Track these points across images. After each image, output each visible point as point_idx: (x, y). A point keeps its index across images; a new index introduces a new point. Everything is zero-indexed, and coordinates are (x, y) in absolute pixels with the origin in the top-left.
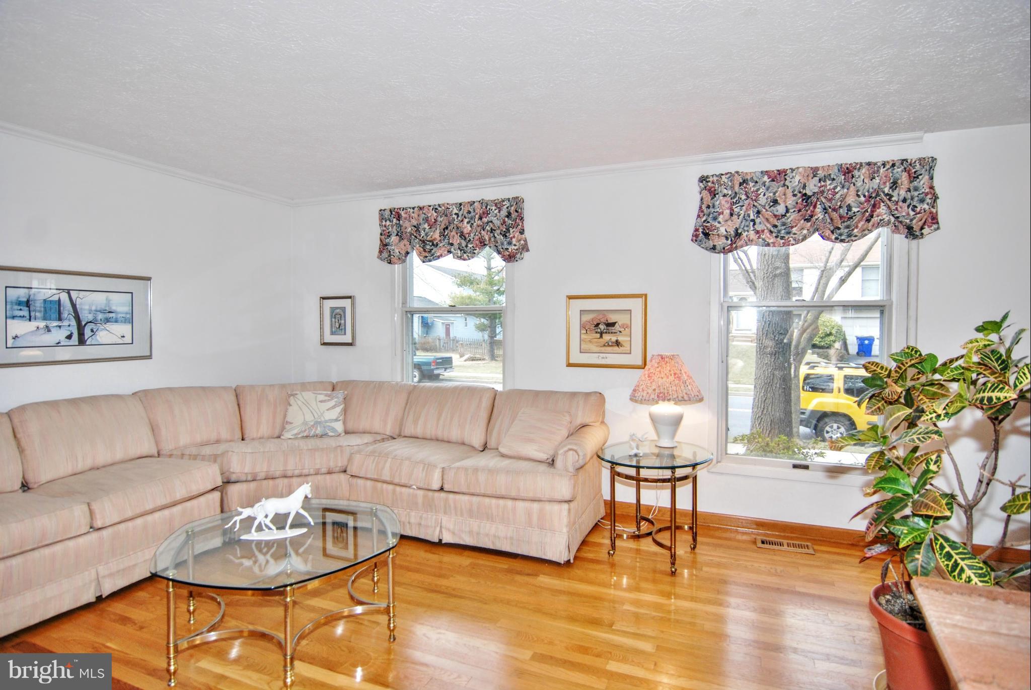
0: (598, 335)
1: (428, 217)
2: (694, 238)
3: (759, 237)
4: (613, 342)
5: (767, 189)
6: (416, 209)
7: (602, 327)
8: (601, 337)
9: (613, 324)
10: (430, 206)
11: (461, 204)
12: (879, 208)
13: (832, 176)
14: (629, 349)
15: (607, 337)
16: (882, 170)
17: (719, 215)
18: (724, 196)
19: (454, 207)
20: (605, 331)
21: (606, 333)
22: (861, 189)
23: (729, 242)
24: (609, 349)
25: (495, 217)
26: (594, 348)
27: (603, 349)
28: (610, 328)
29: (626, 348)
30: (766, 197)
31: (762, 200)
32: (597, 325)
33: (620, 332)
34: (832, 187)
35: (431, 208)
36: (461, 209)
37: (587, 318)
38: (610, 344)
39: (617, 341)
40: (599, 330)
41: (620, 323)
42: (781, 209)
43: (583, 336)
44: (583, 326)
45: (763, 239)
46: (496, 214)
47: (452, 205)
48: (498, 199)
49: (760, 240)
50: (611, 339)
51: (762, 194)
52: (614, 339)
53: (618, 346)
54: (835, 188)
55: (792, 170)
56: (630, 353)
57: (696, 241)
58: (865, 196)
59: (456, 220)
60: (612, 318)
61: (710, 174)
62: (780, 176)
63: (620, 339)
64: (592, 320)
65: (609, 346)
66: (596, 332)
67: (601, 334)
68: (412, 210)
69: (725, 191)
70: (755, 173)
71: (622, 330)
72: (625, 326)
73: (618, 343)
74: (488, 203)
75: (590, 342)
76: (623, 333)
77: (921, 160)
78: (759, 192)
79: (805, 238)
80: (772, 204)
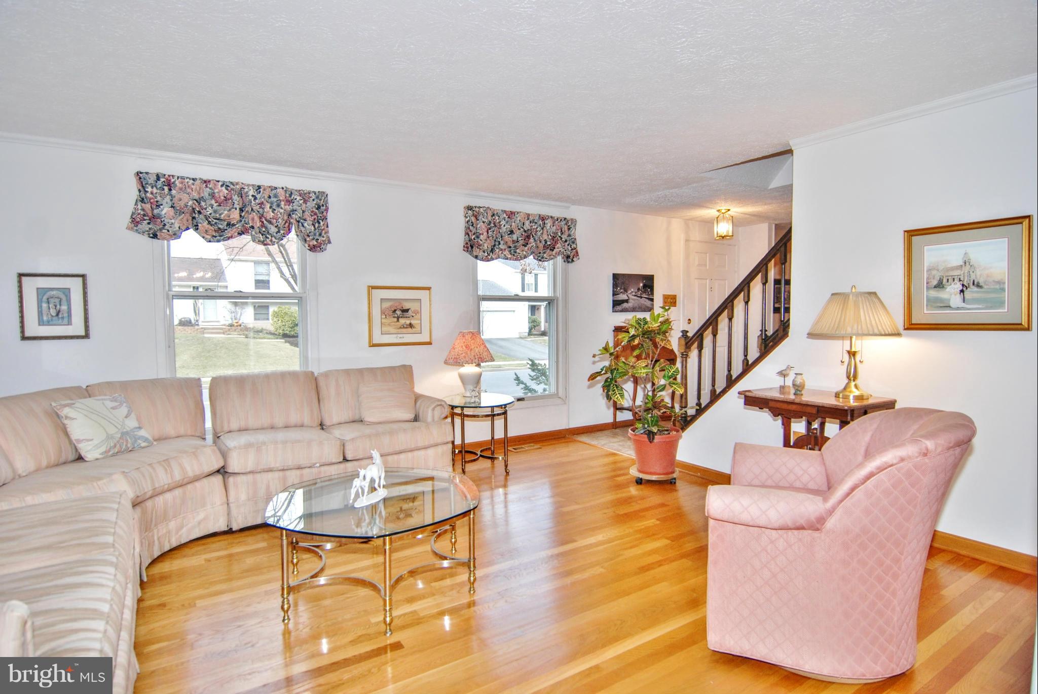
0: (396, 319)
1: (214, 193)
2: (466, 249)
3: (502, 253)
4: (407, 325)
5: (507, 222)
6: (198, 182)
7: (398, 312)
8: (398, 320)
9: (407, 311)
10: (218, 181)
11: (259, 187)
12: (558, 244)
13: (535, 221)
14: (419, 329)
15: (402, 321)
16: (556, 222)
17: (480, 235)
18: (483, 222)
19: (251, 188)
20: (401, 316)
21: (402, 317)
22: (549, 231)
23: (486, 254)
24: (404, 330)
25: (300, 206)
26: (392, 330)
27: (400, 330)
28: (405, 313)
29: (418, 329)
30: (505, 227)
31: (504, 229)
32: (395, 311)
33: (413, 316)
34: (535, 227)
35: (220, 183)
36: (260, 192)
37: (386, 305)
38: (405, 326)
39: (410, 324)
40: (396, 316)
41: (413, 309)
42: (515, 237)
43: (383, 321)
44: (383, 313)
45: (505, 255)
46: (301, 204)
47: (248, 185)
48: (303, 191)
49: (503, 255)
50: (405, 322)
51: (503, 225)
52: (408, 322)
53: (411, 328)
54: (537, 228)
55: (518, 213)
56: (421, 333)
57: (467, 251)
58: (551, 236)
59: (253, 202)
60: (406, 306)
61: (474, 205)
62: (511, 215)
63: (413, 322)
64: (391, 307)
65: (404, 327)
66: (394, 317)
67: (398, 318)
68: (192, 181)
69: (484, 220)
70: (499, 210)
71: (414, 315)
72: (416, 312)
73: (411, 326)
74: (293, 192)
75: (389, 325)
76: (415, 317)
77: (572, 220)
78: (501, 224)
79: (525, 257)
80: (509, 233)
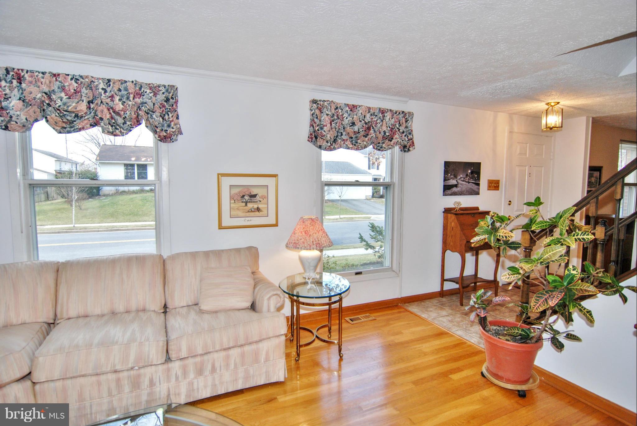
0: (244, 204)
1: (65, 86)
2: (310, 140)
3: (344, 143)
4: (255, 209)
5: (349, 115)
6: (47, 74)
7: (247, 198)
8: (246, 205)
9: (255, 196)
10: (68, 75)
11: (109, 81)
12: (396, 135)
13: (376, 114)
14: (266, 213)
15: (250, 205)
16: (395, 115)
17: (324, 126)
18: (327, 115)
19: (101, 81)
20: (249, 201)
21: (250, 202)
22: (388, 123)
23: (329, 144)
24: (252, 214)
25: (149, 99)
26: (240, 213)
27: (248, 214)
28: (252, 199)
29: (265, 212)
30: (348, 119)
31: (346, 122)
32: (243, 196)
33: (260, 201)
34: (376, 119)
35: (70, 76)
36: (110, 85)
37: (235, 191)
38: (253, 210)
39: (258, 208)
40: (244, 200)
41: (260, 195)
42: (356, 128)
43: (232, 205)
44: (231, 198)
45: (346, 145)
46: (151, 97)
47: (98, 79)
48: (153, 85)
49: (345, 145)
50: (253, 206)
51: (345, 117)
52: (256, 206)
53: (259, 211)
54: (377, 120)
55: (360, 106)
56: (268, 216)
57: (312, 141)
58: (390, 127)
59: (103, 95)
60: (254, 191)
61: (318, 99)
62: (353, 108)
63: (260, 206)
64: (239, 192)
65: (252, 211)
66: (242, 202)
67: (246, 203)
68: (41, 75)
69: (327, 112)
70: (342, 103)
71: (261, 199)
72: (263, 197)
73: (258, 209)
74: (142, 85)
75: (238, 209)
76: (262, 202)
77: (408, 113)
78: (344, 116)
79: (365, 147)
80: (351, 124)
